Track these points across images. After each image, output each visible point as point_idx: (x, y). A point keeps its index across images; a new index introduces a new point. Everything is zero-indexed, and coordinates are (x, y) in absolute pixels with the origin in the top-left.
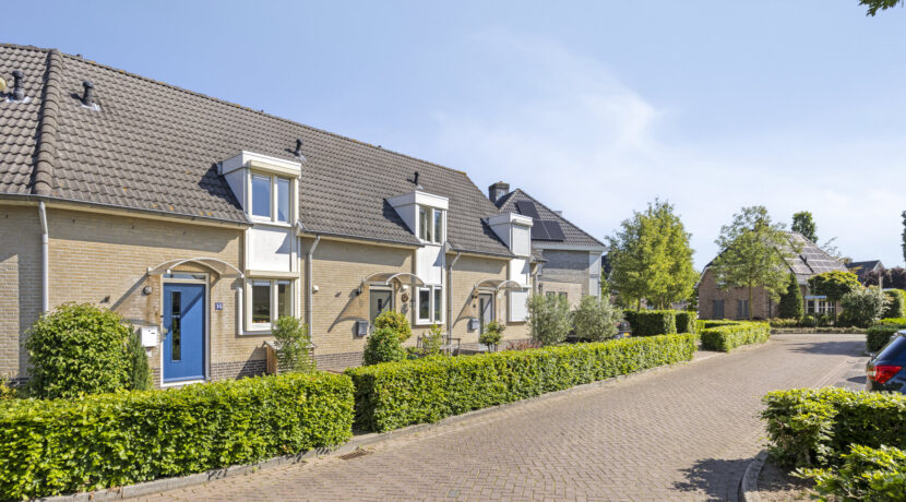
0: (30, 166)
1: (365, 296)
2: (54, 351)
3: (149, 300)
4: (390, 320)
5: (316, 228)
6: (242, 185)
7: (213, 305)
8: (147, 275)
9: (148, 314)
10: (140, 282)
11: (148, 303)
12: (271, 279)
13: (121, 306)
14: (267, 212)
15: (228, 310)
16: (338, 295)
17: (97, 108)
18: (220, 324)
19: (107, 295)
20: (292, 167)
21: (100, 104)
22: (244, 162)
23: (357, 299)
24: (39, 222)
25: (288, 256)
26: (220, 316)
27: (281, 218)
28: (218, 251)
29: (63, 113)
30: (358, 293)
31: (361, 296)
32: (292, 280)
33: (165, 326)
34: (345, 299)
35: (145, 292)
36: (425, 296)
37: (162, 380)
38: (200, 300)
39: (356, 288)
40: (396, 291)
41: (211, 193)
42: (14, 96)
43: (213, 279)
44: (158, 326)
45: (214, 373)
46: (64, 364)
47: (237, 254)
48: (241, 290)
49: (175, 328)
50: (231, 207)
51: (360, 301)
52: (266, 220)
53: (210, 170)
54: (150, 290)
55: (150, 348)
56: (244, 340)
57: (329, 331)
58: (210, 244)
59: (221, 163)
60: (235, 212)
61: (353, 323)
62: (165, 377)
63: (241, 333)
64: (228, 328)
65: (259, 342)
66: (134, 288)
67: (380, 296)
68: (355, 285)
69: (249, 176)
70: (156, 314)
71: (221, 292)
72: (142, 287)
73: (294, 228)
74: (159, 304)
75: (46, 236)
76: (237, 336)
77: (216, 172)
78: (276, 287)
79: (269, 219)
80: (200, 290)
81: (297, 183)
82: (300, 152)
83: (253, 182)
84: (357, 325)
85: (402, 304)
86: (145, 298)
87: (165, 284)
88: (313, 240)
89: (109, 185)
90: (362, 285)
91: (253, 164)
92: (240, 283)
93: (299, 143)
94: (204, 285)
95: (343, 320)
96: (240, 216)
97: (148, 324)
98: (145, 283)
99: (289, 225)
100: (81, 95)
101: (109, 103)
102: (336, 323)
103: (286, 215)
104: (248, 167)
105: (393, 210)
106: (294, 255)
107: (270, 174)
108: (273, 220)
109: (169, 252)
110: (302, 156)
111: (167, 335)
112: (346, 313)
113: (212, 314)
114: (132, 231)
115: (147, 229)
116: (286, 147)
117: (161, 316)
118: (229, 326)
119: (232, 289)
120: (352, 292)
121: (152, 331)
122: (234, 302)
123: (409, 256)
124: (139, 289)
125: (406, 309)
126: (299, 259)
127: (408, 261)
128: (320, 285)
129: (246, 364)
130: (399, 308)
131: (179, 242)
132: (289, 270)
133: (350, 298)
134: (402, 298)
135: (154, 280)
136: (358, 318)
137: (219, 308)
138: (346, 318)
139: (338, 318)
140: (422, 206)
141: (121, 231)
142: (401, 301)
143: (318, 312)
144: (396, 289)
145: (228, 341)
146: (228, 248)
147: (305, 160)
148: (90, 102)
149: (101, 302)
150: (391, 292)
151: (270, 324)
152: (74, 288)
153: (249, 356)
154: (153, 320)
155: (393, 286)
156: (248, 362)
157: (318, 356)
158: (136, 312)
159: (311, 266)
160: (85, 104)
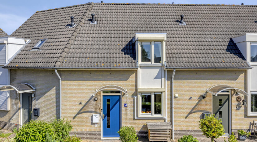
0: (60, 54)
3: (96, 103)
7: (123, 105)
9: (96, 109)
11: (96, 105)
12: (151, 93)
13: (86, 106)
15: (130, 107)
16: (190, 99)
18: (126, 113)
19: (81, 101)
20: (162, 36)
21: (98, 21)
22: (136, 39)
23: (203, 100)
25: (160, 80)
26: (126, 109)
27: (156, 61)
28: (126, 80)
29: (82, 29)
31: (205, 98)
32: (162, 92)
33: (103, 113)
34: (195, 101)
35: (95, 100)
38: (119, 102)
39: (202, 94)
40: (232, 96)
41: (125, 53)
42: (71, 25)
44: (100, 114)
47: (134, 81)
48: (135, 98)
49: (108, 114)
50: (131, 59)
51: (206, 102)
52: (148, 64)
54: (96, 99)
55: (96, 123)
56: (138, 121)
57: (186, 118)
58: (122, 78)
60: (133, 62)
61: (200, 113)
62: (103, 135)
63: (136, 118)
65: (145, 122)
66: (91, 98)
67: (221, 98)
68: (202, 92)
70: (99, 109)
71: (126, 99)
73: (163, 66)
75: (61, 80)
76: (134, 119)
78: (153, 96)
79: (150, 62)
80: (118, 97)
81: (164, 43)
84: (203, 114)
85: (237, 103)
86: (95, 102)
87: (103, 96)
88: (173, 71)
89: (83, 57)
90: (207, 92)
92: (136, 93)
93: (182, 17)
94: (120, 96)
95: (194, 112)
96: (135, 64)
97: (96, 112)
98: (95, 96)
99: (161, 65)
100: (91, 19)
101: (101, 19)
102: (190, 113)
104: (138, 40)
105: (235, 45)
106: (163, 79)
107: (150, 41)
108: (152, 63)
109: (105, 82)
110: (184, 22)
111: (105, 117)
112: (196, 108)
113: (123, 109)
114: (90, 75)
115: (96, 74)
116: (176, 20)
117: (102, 110)
118: (130, 114)
119: (132, 97)
120: (200, 97)
121: (97, 116)
122: (133, 103)
123: (243, 73)
124: (93, 99)
125: (240, 106)
126: (166, 81)
127: (242, 76)
128: (179, 94)
129: (139, 133)
130: (234, 105)
131: (108, 78)
132: (160, 87)
133: (199, 100)
134: (237, 99)
135: (98, 95)
136: (205, 111)
137: (126, 105)
138: (196, 111)
139: (191, 111)
140: (251, 42)
141: (86, 75)
142: (236, 101)
143: (178, 107)
144: (232, 93)
145: (130, 121)
146: (130, 78)
147: (185, 24)
148: (94, 21)
149: (79, 104)
150: (229, 95)
151: (150, 114)
152: (70, 99)
153: (140, 128)
154: (98, 111)
155: (230, 92)
156: (140, 131)
157: (178, 131)
158: (91, 108)
159: (173, 84)
160: (92, 22)
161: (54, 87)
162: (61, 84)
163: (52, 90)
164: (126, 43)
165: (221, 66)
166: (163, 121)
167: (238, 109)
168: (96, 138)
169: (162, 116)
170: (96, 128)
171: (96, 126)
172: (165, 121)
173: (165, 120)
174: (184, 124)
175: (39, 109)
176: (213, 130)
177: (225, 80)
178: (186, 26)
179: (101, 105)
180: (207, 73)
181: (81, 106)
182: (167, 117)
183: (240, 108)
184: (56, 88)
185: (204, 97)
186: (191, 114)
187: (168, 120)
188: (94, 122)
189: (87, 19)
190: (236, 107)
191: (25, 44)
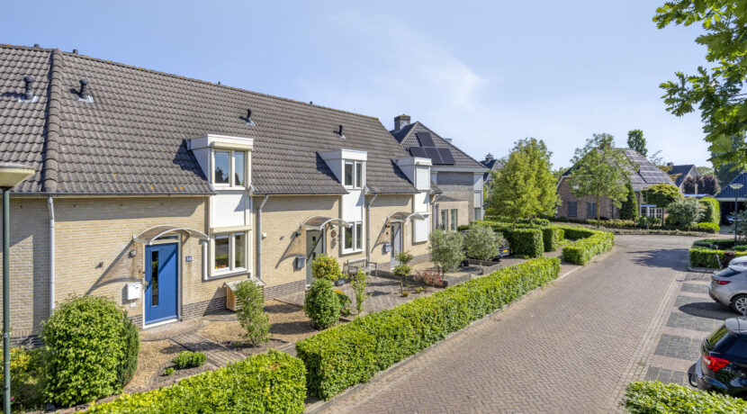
0: (40, 162)
1: (303, 237)
2: (65, 344)
3: (133, 261)
4: (324, 264)
5: (264, 188)
6: (207, 160)
7: (184, 258)
8: (132, 242)
9: (133, 273)
10: (127, 248)
11: (133, 264)
12: (229, 234)
13: (113, 268)
14: (226, 179)
15: (196, 261)
16: (281, 239)
17: (90, 99)
18: (189, 273)
19: (101, 261)
20: (247, 143)
21: (93, 96)
22: (209, 143)
23: (297, 239)
24: (48, 210)
25: (243, 213)
26: (190, 266)
27: (238, 183)
28: (189, 215)
29: (64, 109)
30: (297, 235)
31: (299, 237)
32: (246, 232)
33: (146, 279)
34: (287, 241)
35: (131, 256)
36: (349, 231)
37: (144, 323)
38: (175, 256)
39: (295, 231)
40: (327, 230)
41: (183, 168)
42: (25, 96)
43: (184, 238)
44: (141, 280)
45: (185, 313)
46: (74, 355)
47: (203, 216)
48: (206, 244)
49: (154, 280)
50: (198, 179)
51: (299, 241)
52: (225, 186)
53: (181, 146)
54: (134, 253)
55: (134, 300)
56: (208, 283)
57: (276, 267)
58: (182, 211)
59: (190, 140)
60: (202, 184)
61: (293, 259)
62: (146, 320)
63: (206, 278)
64: (196, 274)
65: (220, 284)
66: (122, 254)
67: (314, 234)
68: (295, 228)
69: (213, 153)
70: (140, 272)
71: (190, 249)
72: (128, 251)
73: (248, 190)
74: (142, 262)
75: (53, 221)
76: (203, 281)
77: (186, 147)
78: (234, 239)
79: (228, 185)
80: (174, 247)
81: (250, 154)
82: (250, 119)
83: (215, 158)
84: (297, 260)
85: (331, 239)
86: (131, 260)
87: (146, 247)
88: (264, 198)
89: (103, 173)
90: (301, 227)
91: (216, 145)
92: (205, 238)
93: (249, 112)
94: (177, 244)
95: (285, 258)
96: (206, 186)
97: (133, 279)
98: (131, 248)
99: (244, 189)
100: (78, 89)
101: (100, 94)
102: (281, 260)
103: (241, 179)
104: (212, 147)
105: (324, 162)
106: (248, 211)
107: (229, 150)
108: (231, 186)
109: (150, 220)
110: (252, 122)
111: (148, 287)
112: (288, 252)
113: (183, 266)
114: (121, 208)
115: (133, 205)
116: (239, 115)
117: (143, 273)
119: (199, 245)
120: (293, 234)
121: (136, 286)
122: (201, 254)
123: (337, 201)
124: (126, 254)
125: (335, 243)
126: (252, 214)
128: (268, 232)
129: (211, 303)
130: (329, 242)
131: (157, 212)
132: (244, 224)
133: (292, 239)
134: (331, 234)
135: (139, 245)
136: (298, 254)
137: (189, 260)
138: (288, 256)
139: (283, 256)
140: (346, 160)
141: (114, 208)
142: (330, 236)
143: (266, 253)
144: (327, 227)
145: (195, 285)
146: (196, 212)
147: (255, 125)
148: (86, 96)
149: (97, 267)
150: (323, 230)
151: (228, 268)
153: (212, 295)
154: (137, 276)
156: (212, 300)
157: (267, 288)
158: (123, 272)
159: (261, 218)
160: (81, 97)
161: (28, 236)
162: (53, 230)
164: (177, 149)
166: (246, 276)
167: (332, 248)
169: (245, 270)
170: (135, 308)
171: (133, 305)
172: (249, 277)
173: (249, 275)
174: (274, 277)
178: (256, 128)
179: (142, 264)
181: (101, 271)
182: (252, 270)
183: (334, 246)
186: (283, 260)
187: (253, 275)
188: (130, 298)
189: (66, 89)
190: (330, 245)
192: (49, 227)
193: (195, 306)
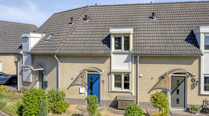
3: (82, 79)
7: (101, 81)
9: (82, 83)
10: (80, 74)
11: (82, 80)
12: (121, 73)
13: (76, 80)
14: (120, 48)
15: (106, 83)
16: (152, 78)
18: (103, 87)
19: (72, 77)
20: (130, 30)
21: (89, 19)
22: (110, 32)
23: (163, 80)
25: (129, 63)
26: (103, 85)
28: (103, 63)
32: (130, 73)
33: (88, 86)
34: (156, 80)
35: (81, 77)
38: (98, 79)
39: (161, 75)
40: (188, 77)
41: (104, 44)
44: (85, 87)
45: (102, 103)
47: (109, 63)
48: (110, 76)
50: (108, 48)
52: (119, 51)
55: (83, 93)
56: (112, 93)
57: (149, 93)
58: (100, 61)
61: (160, 90)
63: (110, 91)
65: (117, 94)
66: (79, 76)
67: (178, 79)
69: (112, 36)
70: (85, 83)
71: (104, 77)
73: (130, 53)
76: (109, 92)
78: (123, 75)
80: (98, 76)
81: (131, 36)
82: (154, 17)
85: (192, 83)
86: (82, 78)
88: (137, 57)
89: (74, 47)
90: (166, 74)
92: (110, 73)
93: (153, 14)
95: (155, 89)
97: (82, 85)
101: (92, 18)
104: (111, 34)
105: (194, 36)
106: (131, 63)
107: (121, 34)
108: (122, 51)
109: (88, 64)
110: (155, 18)
111: (89, 89)
112: (157, 86)
113: (101, 84)
114: (78, 59)
115: (82, 58)
116: (150, 16)
117: (86, 84)
118: (106, 88)
119: (108, 76)
120: (160, 77)
121: (83, 88)
122: (108, 80)
123: (197, 59)
124: (80, 76)
125: (195, 86)
126: (133, 64)
127: (196, 62)
128: (143, 74)
129: (113, 102)
130: (189, 85)
131: (91, 61)
132: (128, 69)
133: (159, 79)
134: (191, 80)
135: (84, 73)
136: (164, 88)
137: (103, 82)
138: (157, 88)
139: (153, 88)
140: (205, 33)
141: (76, 59)
142: (191, 82)
143: (142, 85)
144: (188, 75)
145: (106, 93)
146: (106, 62)
147: (156, 20)
148: (86, 20)
149: (71, 79)
150: (185, 77)
151: (121, 88)
152: (65, 75)
153: (114, 99)
154: (84, 85)
155: (186, 74)
156: (113, 101)
157: (143, 102)
158: (79, 82)
159: (138, 67)
160: (85, 20)
161: (56, 67)
162: (59, 65)
163: (54, 69)
164: (106, 36)
165: (176, 53)
166: (130, 94)
167: (192, 89)
168: (82, 104)
169: (130, 91)
170: (83, 96)
171: (82, 95)
172: (132, 95)
173: (132, 93)
174: (147, 98)
175: (47, 82)
176: (158, 102)
177: (181, 64)
178: (156, 21)
179: (86, 80)
180: (166, 59)
181: (72, 81)
183: (194, 88)
184: (57, 68)
185: (163, 78)
186: (153, 90)
187: (134, 94)
188: (80, 92)
189: (82, 18)
190: (190, 87)
191: (42, 37)
192: (58, 64)
193: (106, 102)
